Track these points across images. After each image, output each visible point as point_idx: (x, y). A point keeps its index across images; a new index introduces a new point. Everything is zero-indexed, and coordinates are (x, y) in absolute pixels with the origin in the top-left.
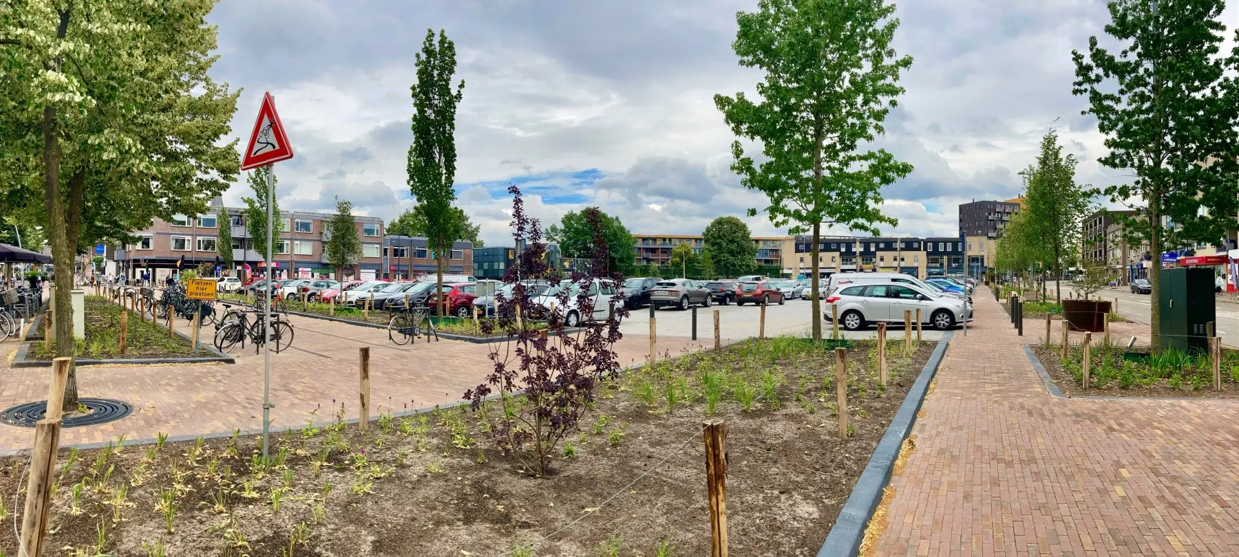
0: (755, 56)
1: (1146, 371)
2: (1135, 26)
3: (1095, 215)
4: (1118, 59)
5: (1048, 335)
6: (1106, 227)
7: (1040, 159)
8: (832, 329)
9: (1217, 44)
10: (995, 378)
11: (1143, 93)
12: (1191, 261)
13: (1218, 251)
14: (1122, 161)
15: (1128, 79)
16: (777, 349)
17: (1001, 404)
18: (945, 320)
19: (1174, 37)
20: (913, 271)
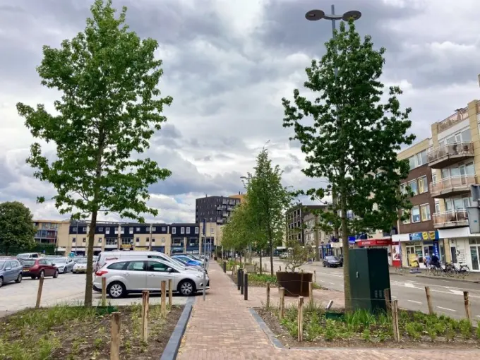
0: (55, 80)
1: (344, 327)
2: (324, 83)
3: (295, 208)
4: (313, 104)
5: (268, 299)
6: (303, 217)
7: (256, 168)
8: (101, 298)
9: (378, 96)
10: (230, 334)
11: (331, 126)
12: (366, 243)
13: (384, 236)
14: (318, 172)
15: (320, 116)
16: (52, 317)
17: (239, 354)
18: (189, 288)
19: (350, 91)
20: (160, 249)
